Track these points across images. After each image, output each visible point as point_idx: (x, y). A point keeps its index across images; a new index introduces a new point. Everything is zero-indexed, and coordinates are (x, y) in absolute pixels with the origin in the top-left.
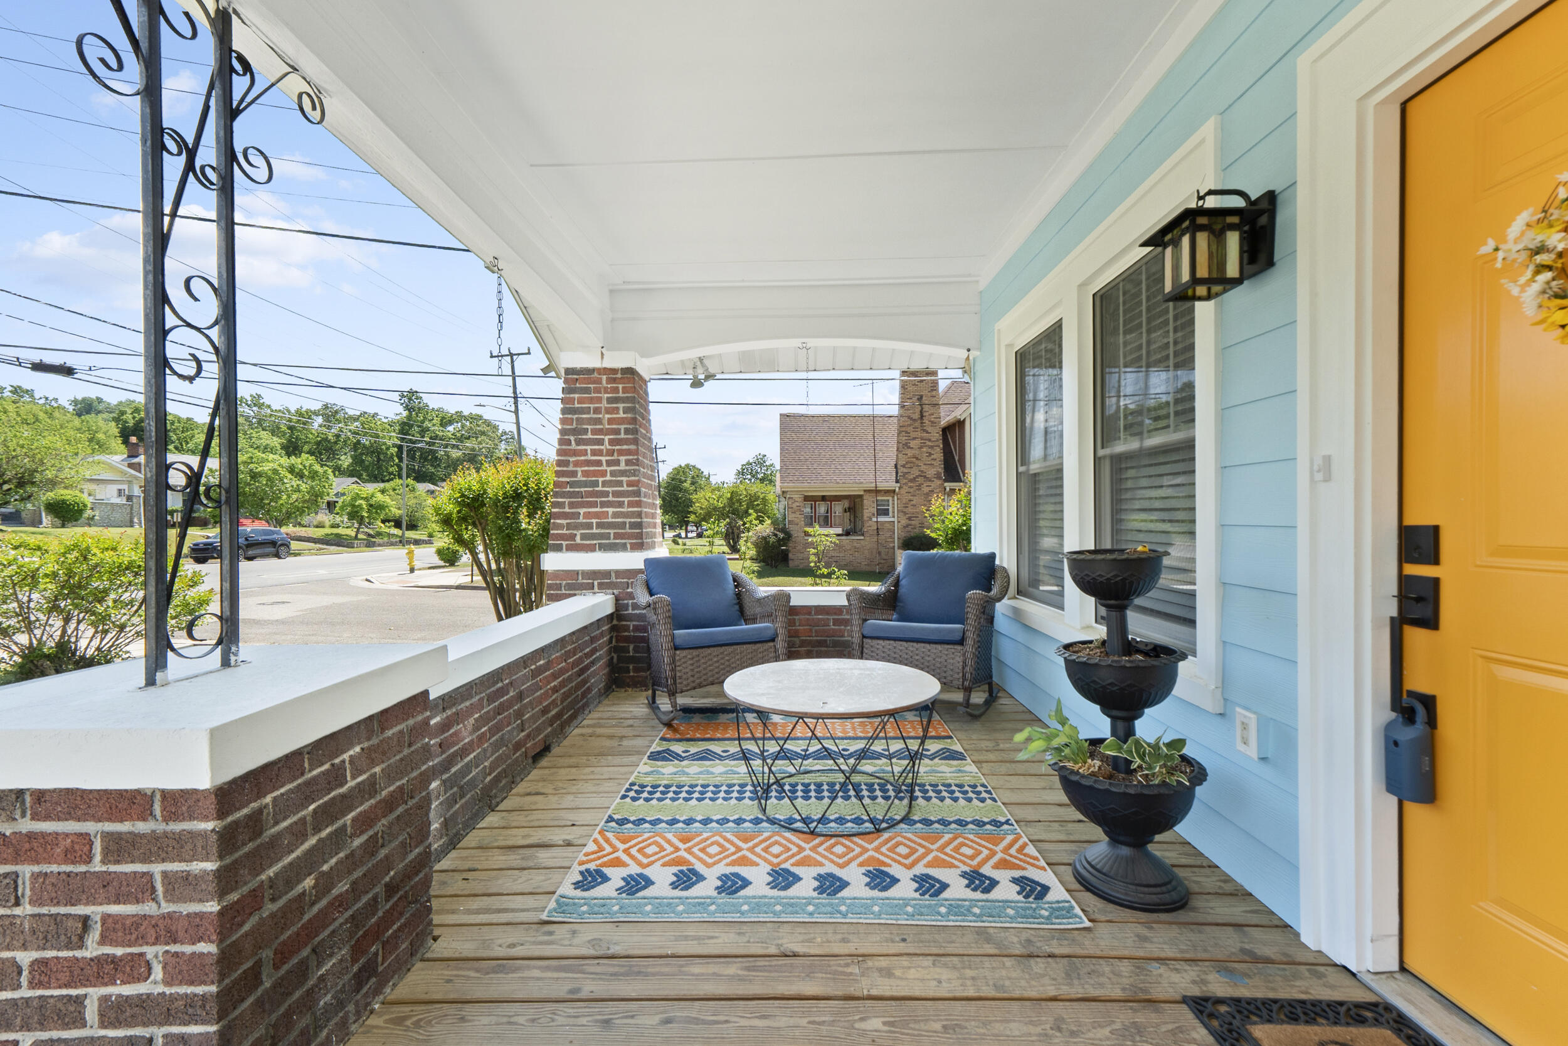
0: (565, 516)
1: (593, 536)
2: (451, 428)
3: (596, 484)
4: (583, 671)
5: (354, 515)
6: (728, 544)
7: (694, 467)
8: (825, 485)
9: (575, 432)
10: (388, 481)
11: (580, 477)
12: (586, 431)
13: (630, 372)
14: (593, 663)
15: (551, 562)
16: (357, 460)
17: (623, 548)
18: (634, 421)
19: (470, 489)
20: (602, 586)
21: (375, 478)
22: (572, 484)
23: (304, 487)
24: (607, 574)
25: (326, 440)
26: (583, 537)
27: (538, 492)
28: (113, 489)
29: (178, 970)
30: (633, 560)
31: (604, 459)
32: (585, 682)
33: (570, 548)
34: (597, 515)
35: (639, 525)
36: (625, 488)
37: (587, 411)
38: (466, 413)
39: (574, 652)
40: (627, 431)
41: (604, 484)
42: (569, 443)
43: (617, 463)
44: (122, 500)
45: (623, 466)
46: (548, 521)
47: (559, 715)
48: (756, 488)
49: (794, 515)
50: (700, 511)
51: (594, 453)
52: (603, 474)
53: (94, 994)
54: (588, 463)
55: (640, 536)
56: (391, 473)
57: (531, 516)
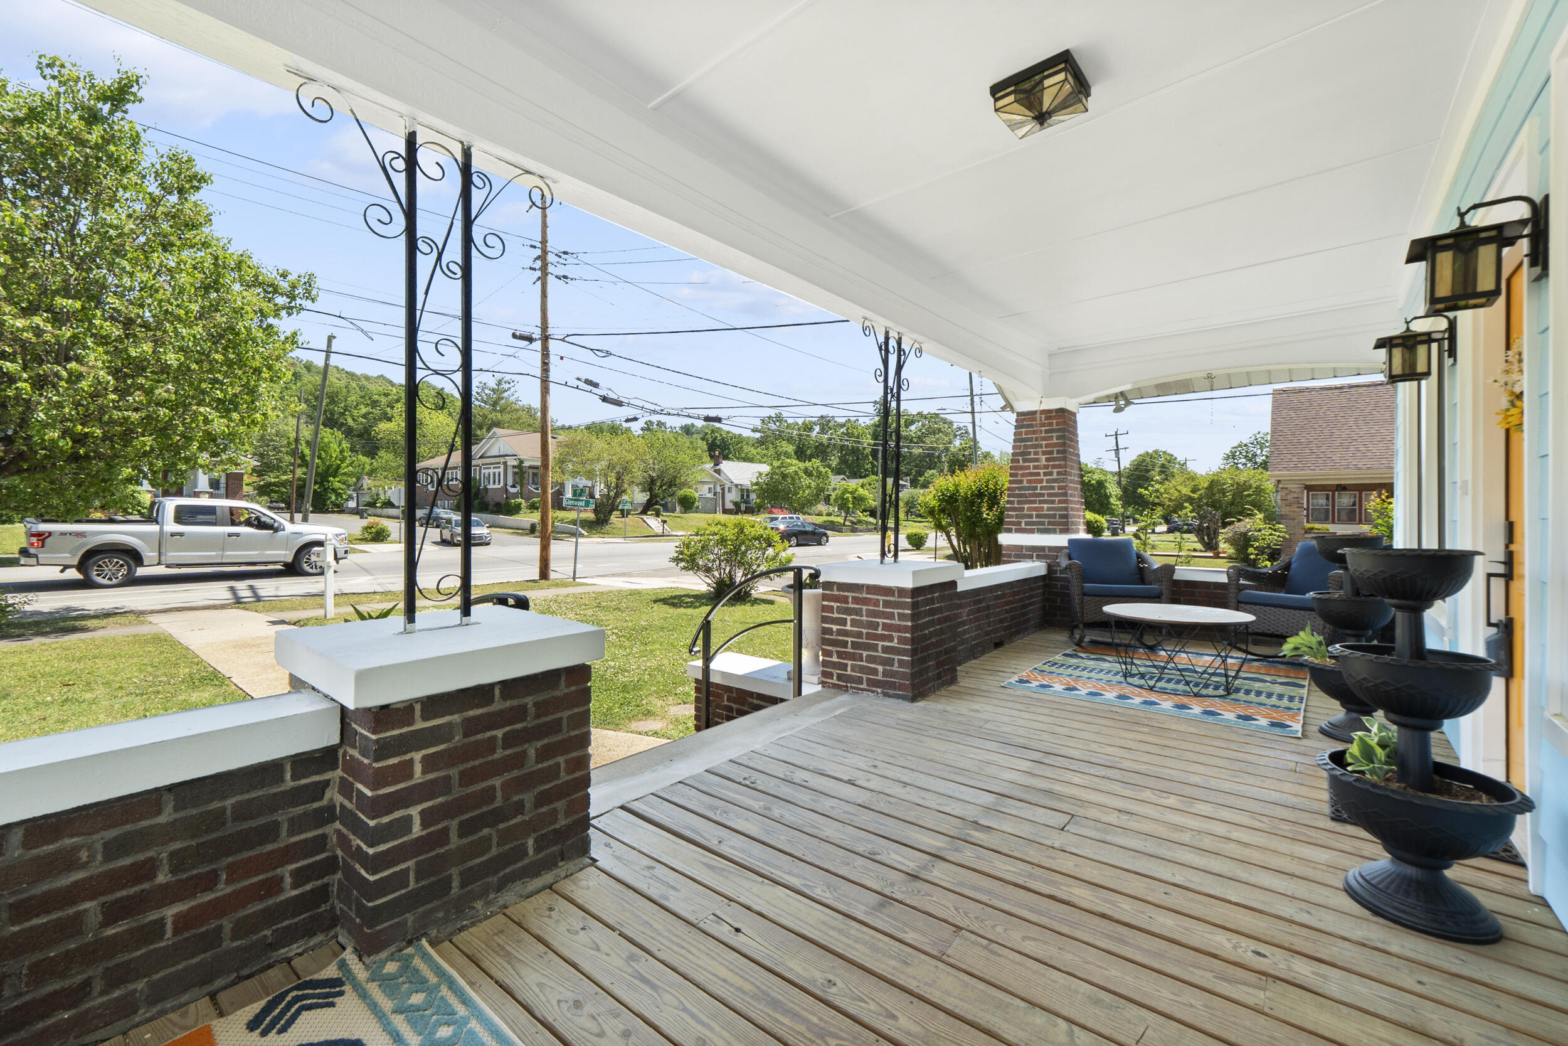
0: (1014, 509)
1: (1033, 523)
2: (913, 428)
3: (1036, 489)
4: (1024, 606)
5: (843, 506)
6: (1201, 541)
7: (1165, 452)
8: (1337, 471)
9: (1022, 454)
10: (865, 477)
11: (1025, 484)
12: (1029, 453)
13: (1062, 411)
14: (1031, 604)
15: (1004, 539)
16: (843, 460)
17: (1054, 531)
18: (1064, 444)
19: (947, 489)
20: (1039, 557)
21: (855, 475)
22: (1020, 489)
23: (813, 484)
24: (1042, 548)
25: (821, 444)
26: (1027, 524)
27: (995, 491)
28: (706, 487)
29: (901, 640)
30: (1060, 540)
31: (1041, 471)
32: (1025, 614)
33: (1017, 531)
34: (1036, 509)
35: (1066, 516)
36: (1056, 491)
37: (1031, 440)
38: (925, 413)
39: (1018, 593)
40: (1058, 452)
41: (1042, 488)
42: (1018, 461)
43: (1051, 474)
44: (710, 496)
45: (1055, 476)
46: (1002, 513)
47: (1009, 627)
48: (1247, 474)
49: (1288, 508)
50: (1168, 503)
51: (1035, 467)
52: (1041, 481)
53: (881, 643)
54: (1031, 474)
55: (1066, 524)
56: (866, 470)
57: (990, 509)
